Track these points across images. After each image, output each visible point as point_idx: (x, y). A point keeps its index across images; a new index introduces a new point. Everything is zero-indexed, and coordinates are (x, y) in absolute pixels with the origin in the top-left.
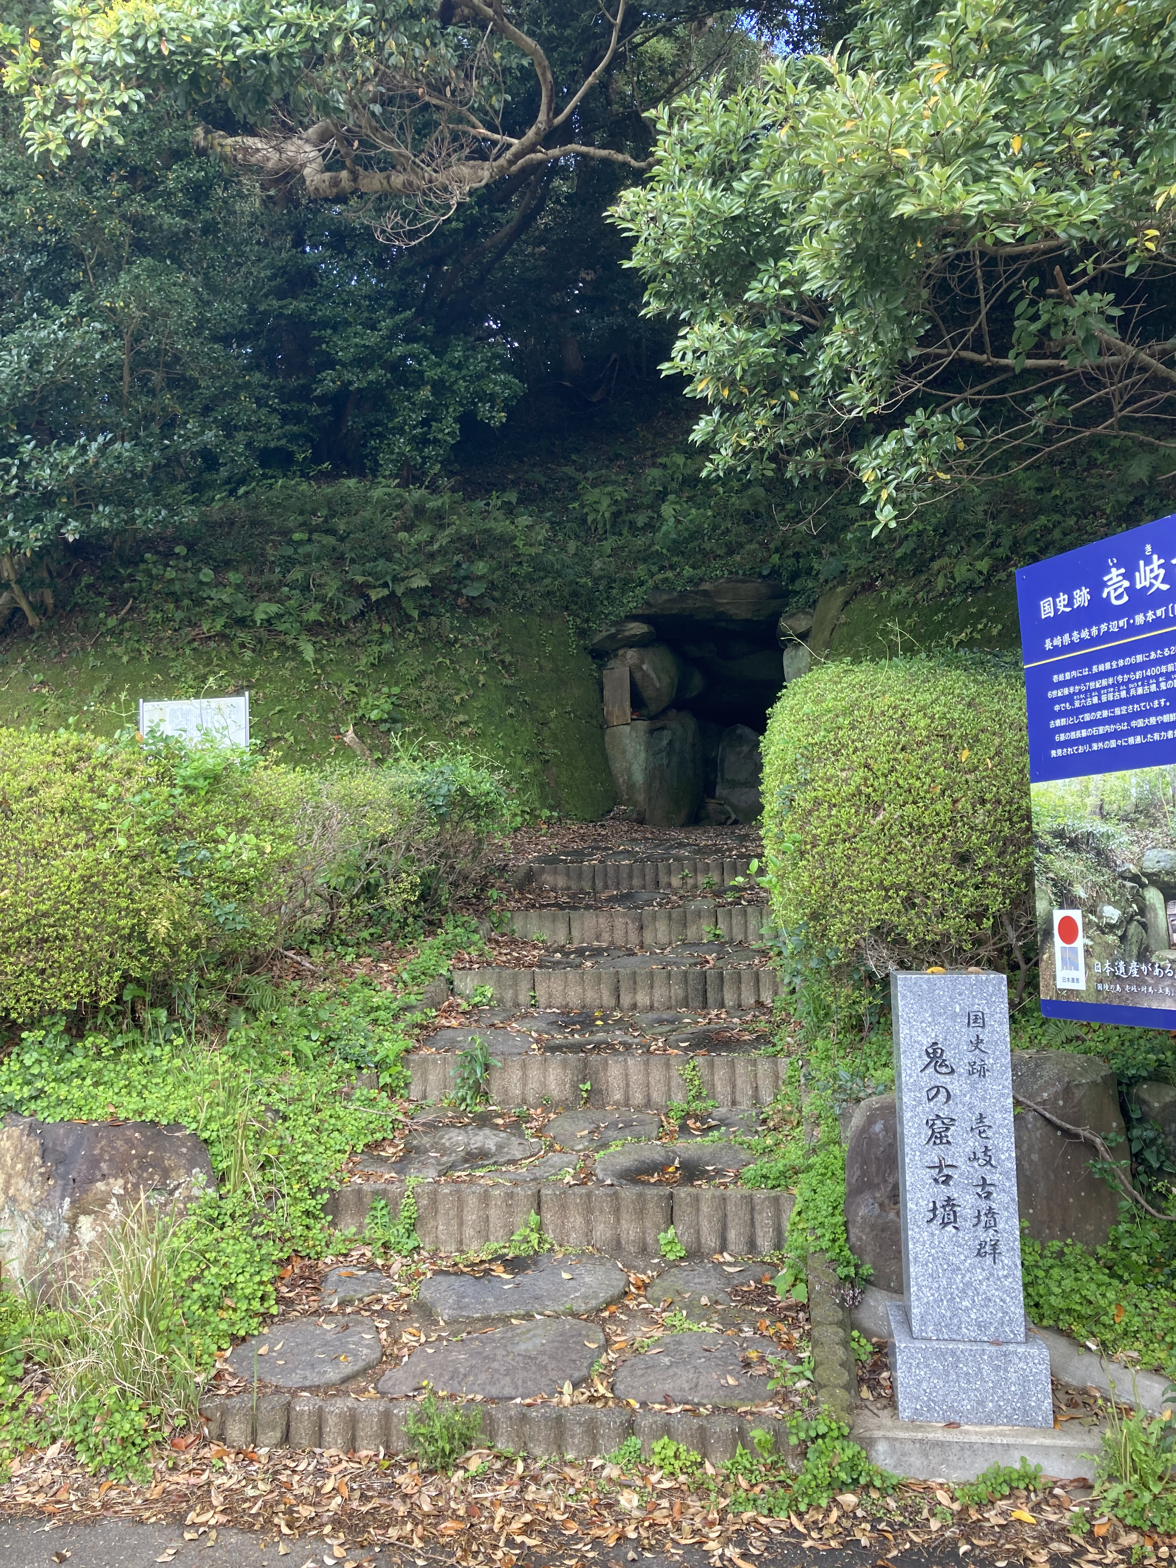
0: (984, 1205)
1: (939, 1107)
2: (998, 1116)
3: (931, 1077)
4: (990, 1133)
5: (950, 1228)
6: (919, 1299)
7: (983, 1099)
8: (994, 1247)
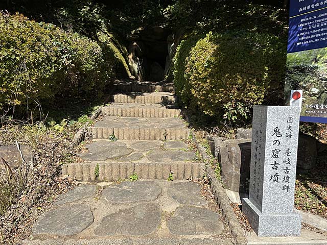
0: (286, 175)
1: (276, 146)
2: (293, 149)
3: (275, 138)
4: (290, 154)
5: (276, 182)
6: (265, 202)
7: (289, 144)
8: (288, 187)
